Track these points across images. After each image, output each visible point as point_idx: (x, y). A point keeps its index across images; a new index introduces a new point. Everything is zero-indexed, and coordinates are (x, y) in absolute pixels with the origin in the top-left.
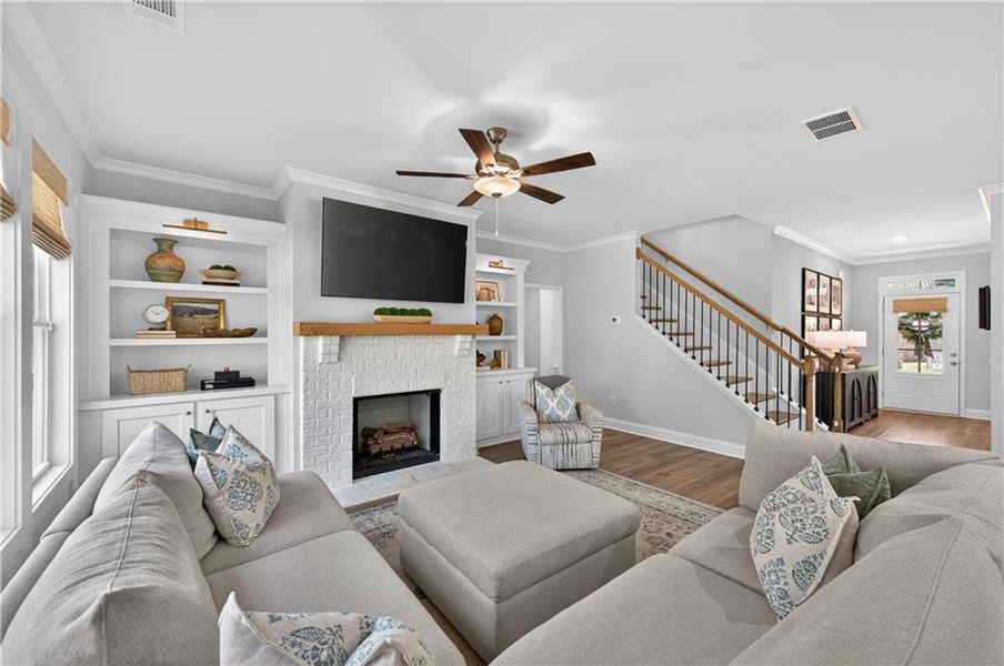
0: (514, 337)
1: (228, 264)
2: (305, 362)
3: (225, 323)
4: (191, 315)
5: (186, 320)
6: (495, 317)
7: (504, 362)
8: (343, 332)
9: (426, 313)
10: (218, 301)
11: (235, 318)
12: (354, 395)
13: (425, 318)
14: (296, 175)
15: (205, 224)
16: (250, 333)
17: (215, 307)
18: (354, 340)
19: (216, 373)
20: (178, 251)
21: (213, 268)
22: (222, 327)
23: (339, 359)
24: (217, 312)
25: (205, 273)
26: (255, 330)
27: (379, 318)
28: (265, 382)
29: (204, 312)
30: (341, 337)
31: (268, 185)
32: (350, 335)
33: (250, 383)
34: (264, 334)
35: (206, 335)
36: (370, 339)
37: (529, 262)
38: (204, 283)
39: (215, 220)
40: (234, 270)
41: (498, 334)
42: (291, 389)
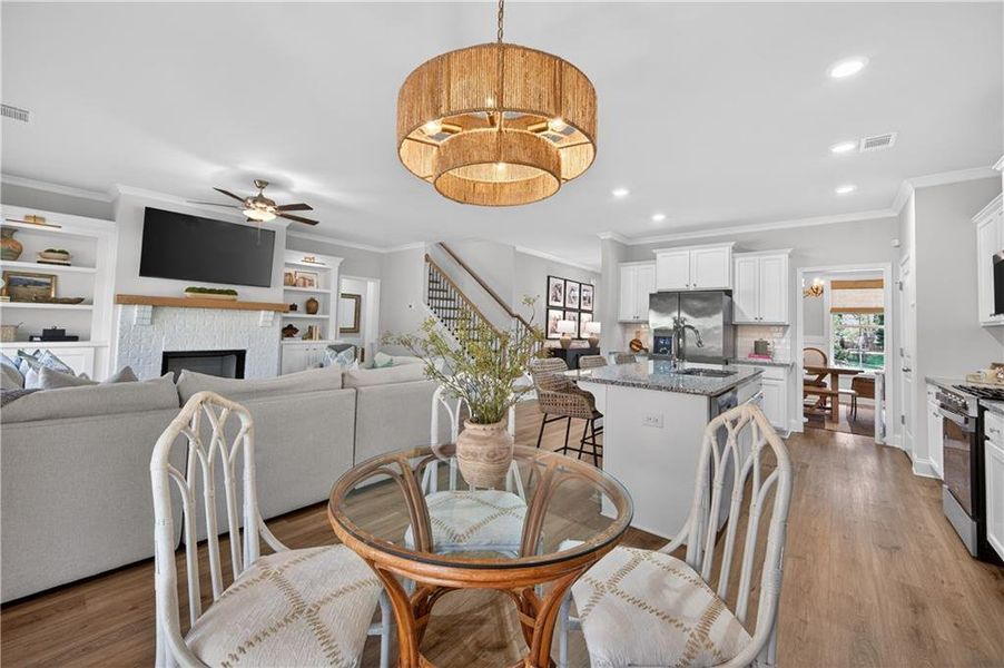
0: (326, 316)
1: (61, 249)
2: (122, 323)
3: (56, 294)
4: (25, 285)
5: (21, 290)
6: (312, 300)
7: (316, 334)
8: (157, 303)
9: (233, 293)
10: (51, 276)
11: (65, 288)
12: (164, 350)
13: (231, 297)
14: (123, 190)
15: (43, 219)
16: (79, 301)
17: (48, 280)
18: (166, 310)
19: (45, 330)
20: (17, 237)
21: (48, 251)
22: (53, 296)
23: (152, 323)
24: (47, 284)
25: (40, 254)
26: (82, 300)
27: (188, 294)
28: (87, 339)
29: (40, 284)
30: (154, 306)
31: (104, 192)
32: (164, 306)
33: (75, 339)
34: (91, 303)
35: (37, 300)
36: (181, 310)
37: (341, 259)
38: (39, 262)
39: (51, 217)
40: (67, 253)
41: (315, 313)
42: (109, 344)
